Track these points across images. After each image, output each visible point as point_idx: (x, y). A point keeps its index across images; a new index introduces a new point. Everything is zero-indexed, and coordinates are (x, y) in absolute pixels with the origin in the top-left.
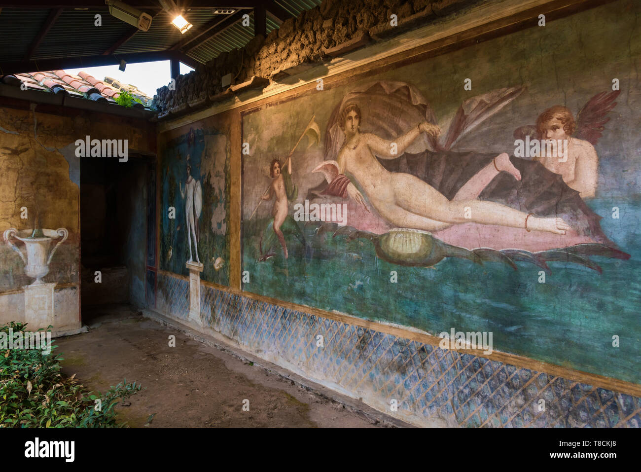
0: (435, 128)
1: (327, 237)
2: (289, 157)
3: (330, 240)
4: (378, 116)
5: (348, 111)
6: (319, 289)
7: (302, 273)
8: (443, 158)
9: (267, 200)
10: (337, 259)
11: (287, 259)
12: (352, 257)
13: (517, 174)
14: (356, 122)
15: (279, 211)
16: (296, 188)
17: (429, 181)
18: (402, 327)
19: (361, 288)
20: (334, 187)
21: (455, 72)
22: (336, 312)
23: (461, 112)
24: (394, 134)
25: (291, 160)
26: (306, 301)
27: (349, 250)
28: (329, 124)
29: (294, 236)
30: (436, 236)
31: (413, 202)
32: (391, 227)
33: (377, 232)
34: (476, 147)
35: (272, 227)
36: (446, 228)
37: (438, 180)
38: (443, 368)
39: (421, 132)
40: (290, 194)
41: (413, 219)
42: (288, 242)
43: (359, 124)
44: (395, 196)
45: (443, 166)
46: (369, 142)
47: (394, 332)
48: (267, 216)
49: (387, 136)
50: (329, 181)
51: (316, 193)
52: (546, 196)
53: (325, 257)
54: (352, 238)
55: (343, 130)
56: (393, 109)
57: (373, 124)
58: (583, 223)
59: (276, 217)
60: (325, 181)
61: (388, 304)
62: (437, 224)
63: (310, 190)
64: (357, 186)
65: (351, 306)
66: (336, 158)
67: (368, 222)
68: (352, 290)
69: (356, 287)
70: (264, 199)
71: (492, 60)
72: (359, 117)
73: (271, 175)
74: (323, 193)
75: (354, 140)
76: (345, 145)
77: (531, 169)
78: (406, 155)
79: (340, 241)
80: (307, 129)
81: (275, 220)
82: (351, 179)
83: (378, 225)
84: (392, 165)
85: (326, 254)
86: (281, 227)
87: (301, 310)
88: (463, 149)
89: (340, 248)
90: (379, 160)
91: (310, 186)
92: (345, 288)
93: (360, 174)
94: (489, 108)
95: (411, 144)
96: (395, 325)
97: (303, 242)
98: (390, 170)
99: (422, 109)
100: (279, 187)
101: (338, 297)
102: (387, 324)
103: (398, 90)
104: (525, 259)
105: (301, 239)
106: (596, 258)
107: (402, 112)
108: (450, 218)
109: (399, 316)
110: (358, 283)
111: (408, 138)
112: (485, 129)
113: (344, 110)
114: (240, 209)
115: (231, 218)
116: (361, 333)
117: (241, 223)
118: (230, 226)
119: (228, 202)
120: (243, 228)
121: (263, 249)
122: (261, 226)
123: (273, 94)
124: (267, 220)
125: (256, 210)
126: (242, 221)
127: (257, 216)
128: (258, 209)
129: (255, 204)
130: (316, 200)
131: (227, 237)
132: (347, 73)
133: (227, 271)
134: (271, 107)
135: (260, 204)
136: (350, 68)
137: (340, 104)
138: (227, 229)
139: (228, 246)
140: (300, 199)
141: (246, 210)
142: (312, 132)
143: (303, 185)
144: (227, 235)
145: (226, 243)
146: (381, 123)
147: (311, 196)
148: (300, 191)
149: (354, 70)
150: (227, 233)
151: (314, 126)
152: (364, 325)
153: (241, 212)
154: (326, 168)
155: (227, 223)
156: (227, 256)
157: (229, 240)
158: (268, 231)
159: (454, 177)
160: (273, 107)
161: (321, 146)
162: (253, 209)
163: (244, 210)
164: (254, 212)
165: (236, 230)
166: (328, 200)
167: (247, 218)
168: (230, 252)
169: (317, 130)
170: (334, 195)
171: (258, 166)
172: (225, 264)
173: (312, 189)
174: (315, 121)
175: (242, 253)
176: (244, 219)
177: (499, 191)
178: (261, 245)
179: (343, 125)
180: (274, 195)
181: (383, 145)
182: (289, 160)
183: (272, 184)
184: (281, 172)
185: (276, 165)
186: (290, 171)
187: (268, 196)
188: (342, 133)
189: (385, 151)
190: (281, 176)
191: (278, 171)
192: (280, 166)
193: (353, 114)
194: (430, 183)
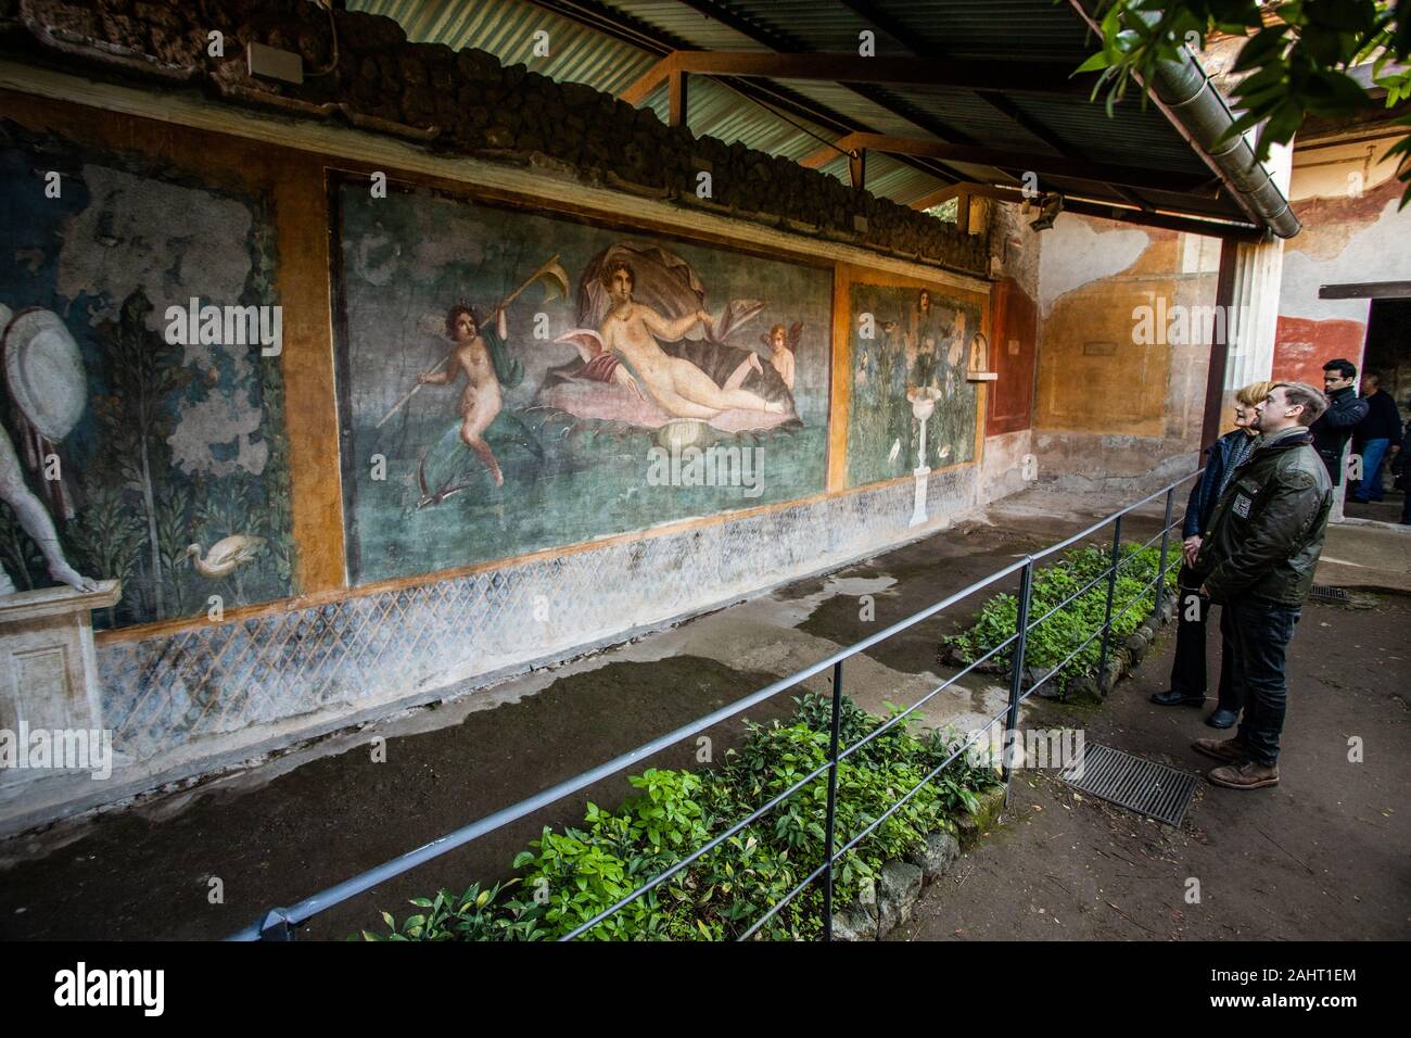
0: (711, 319)
1: (585, 439)
2: (500, 308)
3: (589, 442)
4: (655, 287)
5: (618, 268)
6: (571, 515)
7: (535, 503)
8: (716, 350)
9: (440, 384)
10: (601, 467)
11: (501, 488)
12: (622, 460)
13: (760, 368)
14: (627, 287)
15: (476, 405)
16: (519, 364)
17: (705, 369)
18: (679, 521)
19: (635, 496)
20: (595, 368)
21: (726, 271)
22: (597, 538)
23: (729, 310)
24: (673, 314)
25: (506, 315)
26: (545, 543)
27: (619, 452)
28: (585, 275)
29: (518, 446)
30: (711, 424)
31: (692, 391)
32: (670, 417)
33: (655, 424)
34: (738, 343)
35: (458, 435)
36: (718, 414)
37: (712, 369)
38: (712, 543)
39: (699, 320)
40: (506, 375)
41: (691, 408)
42: (503, 457)
43: (632, 290)
44: (674, 383)
45: (716, 356)
46: (645, 316)
47: (672, 530)
48: (441, 416)
49: (666, 315)
50: (587, 359)
51: (563, 374)
52: (773, 388)
53: (581, 468)
54: (622, 436)
55: (609, 292)
56: (672, 285)
57: (650, 296)
58: (789, 406)
59: (470, 417)
60: (580, 358)
61: (666, 502)
62: (711, 411)
63: (550, 370)
64: (629, 368)
65: (619, 522)
66: (596, 328)
67: (644, 413)
68: (623, 501)
69: (628, 496)
70: (428, 382)
71: (750, 273)
72: (632, 280)
73: (448, 334)
74: (576, 376)
75: (625, 309)
76: (611, 312)
77: (767, 366)
78: (686, 340)
79: (605, 442)
80: (543, 271)
81: (465, 421)
82: (621, 358)
83: (656, 417)
84: (671, 349)
85: (584, 463)
86: (485, 435)
87: (536, 559)
88: (731, 344)
89: (605, 451)
90: (657, 340)
91: (551, 364)
92: (613, 502)
93: (633, 353)
94: (747, 313)
95: (690, 329)
96: (672, 522)
97: (539, 453)
98: (669, 354)
99: (700, 296)
100: (475, 361)
101: (603, 516)
102: (665, 524)
103: (677, 267)
104: (764, 434)
105: (534, 448)
106: (793, 428)
107: (682, 292)
108: (721, 406)
109: (676, 512)
110: (631, 490)
111: (688, 322)
112: (744, 330)
113: (610, 263)
114: (336, 404)
115: (290, 428)
116: (634, 548)
117: (342, 436)
118: (289, 447)
119: (269, 387)
120: (352, 447)
121: (431, 480)
122: (420, 435)
123: (455, 177)
124: (441, 424)
125: (401, 404)
126: (346, 433)
127: (406, 416)
128: (408, 401)
129: (398, 391)
130: (564, 386)
131: (272, 476)
132: (616, 216)
133: (280, 561)
134: (447, 201)
135: (415, 391)
136: (622, 212)
137: (604, 253)
138: (271, 456)
139: (279, 499)
140: (529, 384)
141: (363, 405)
142: (552, 277)
143: (536, 361)
144: (274, 471)
145: (268, 493)
146: (659, 297)
147: (553, 379)
148: (529, 371)
149: (627, 217)
150: (273, 466)
151: (557, 271)
152: (638, 538)
153: (340, 412)
154: (580, 339)
155: (270, 441)
156: (275, 526)
157: (287, 483)
158: (445, 444)
159: (724, 368)
160: (453, 203)
161: (571, 304)
162: (389, 402)
163: (355, 406)
164: (396, 409)
165: (319, 454)
166: (587, 386)
167: (368, 422)
168: (290, 513)
169: (564, 279)
170: (595, 379)
171: (405, 311)
172: (267, 546)
173: (555, 369)
174: (559, 263)
175: (350, 502)
176: (354, 425)
177: (751, 382)
178: (422, 475)
179: (609, 284)
180: (462, 374)
181: (661, 325)
182: (499, 314)
183: (454, 353)
184: (479, 332)
185: (465, 317)
186: (503, 333)
187: (442, 376)
188: (607, 295)
189: (664, 331)
190: (479, 340)
191: (469, 330)
192: (476, 322)
193: (623, 274)
194: (706, 371)
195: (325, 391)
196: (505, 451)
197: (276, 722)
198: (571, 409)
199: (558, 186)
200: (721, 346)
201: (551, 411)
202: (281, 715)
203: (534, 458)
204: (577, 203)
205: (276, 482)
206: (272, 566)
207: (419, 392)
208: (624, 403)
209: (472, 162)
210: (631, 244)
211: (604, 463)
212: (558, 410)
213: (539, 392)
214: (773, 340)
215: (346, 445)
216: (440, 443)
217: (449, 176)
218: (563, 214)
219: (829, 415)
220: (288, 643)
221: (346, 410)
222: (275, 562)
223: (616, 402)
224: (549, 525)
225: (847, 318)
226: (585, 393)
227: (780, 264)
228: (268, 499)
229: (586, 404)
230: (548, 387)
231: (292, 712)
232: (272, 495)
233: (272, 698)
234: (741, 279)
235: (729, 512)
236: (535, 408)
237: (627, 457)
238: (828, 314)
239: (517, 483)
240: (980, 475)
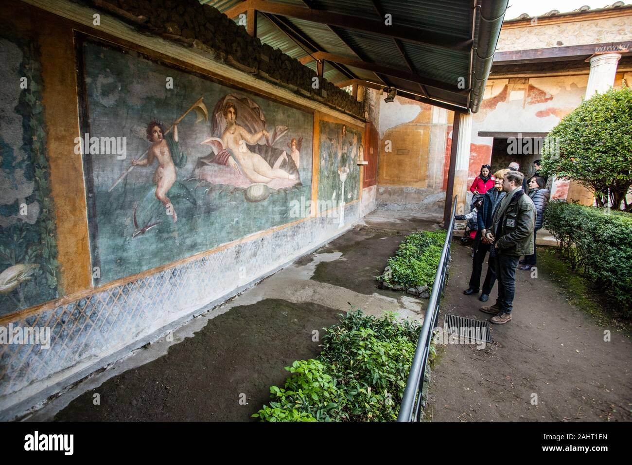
0: (268, 135)
1: (215, 195)
2: (175, 124)
3: (217, 196)
4: (246, 118)
5: (230, 107)
6: (209, 234)
7: (192, 230)
8: (270, 149)
9: (144, 166)
10: (222, 209)
11: (176, 223)
13: (287, 159)
14: (234, 116)
15: (163, 178)
16: (184, 155)
18: (255, 233)
19: (237, 222)
20: (219, 158)
21: (274, 112)
22: (221, 245)
23: (275, 130)
24: (253, 131)
25: (178, 128)
26: (198, 250)
27: (230, 201)
28: (215, 109)
29: (184, 199)
31: (260, 170)
32: (252, 183)
33: (245, 186)
34: (278, 147)
35: (154, 195)
36: (271, 181)
37: (268, 159)
38: (268, 243)
39: (264, 135)
40: (178, 161)
41: (260, 178)
43: (236, 117)
44: (253, 166)
45: (270, 153)
46: (241, 132)
48: (145, 184)
49: (250, 132)
50: (216, 153)
51: (205, 161)
52: (292, 168)
53: (214, 210)
54: (232, 193)
56: (252, 117)
57: (243, 122)
58: (297, 177)
59: (160, 184)
60: (213, 153)
61: (250, 224)
62: (267, 180)
63: (199, 159)
64: (235, 158)
65: (231, 236)
66: (220, 137)
67: (241, 181)
68: (232, 225)
69: (235, 222)
70: (137, 165)
71: (284, 113)
72: (236, 113)
73: (148, 137)
74: (212, 162)
75: (233, 128)
76: (227, 129)
77: (290, 158)
78: (258, 145)
79: (224, 196)
80: (195, 105)
81: (158, 187)
82: (231, 153)
83: (246, 183)
85: (215, 207)
86: (168, 194)
87: (193, 259)
88: (276, 147)
89: (224, 200)
90: (246, 144)
91: (200, 155)
92: (228, 226)
93: (236, 150)
94: (282, 132)
95: (260, 139)
96: (252, 234)
97: (194, 203)
98: (251, 151)
99: (263, 123)
100: (162, 153)
101: (224, 234)
103: (255, 108)
104: (288, 190)
105: (192, 200)
106: (299, 187)
107: (257, 121)
108: (272, 177)
109: (254, 229)
110: (236, 220)
111: (259, 135)
112: (281, 140)
113: (226, 104)
114: (84, 178)
115: (54, 194)
116: (237, 248)
117: (88, 197)
118: (54, 205)
119: (39, 167)
120: (94, 204)
121: (140, 221)
122: (134, 195)
123: (151, 48)
124: (145, 189)
125: (122, 178)
126: (90, 195)
127: (125, 185)
128: (127, 175)
129: (121, 170)
130: (205, 167)
131: (43, 224)
132: (229, 79)
133: (50, 277)
134: (147, 61)
135: (130, 170)
136: (232, 78)
137: (224, 98)
138: (41, 212)
139: (47, 239)
140: (189, 166)
141: (100, 178)
142: (200, 109)
143: (193, 154)
144: (44, 221)
145: (40, 235)
146: (247, 122)
147: (200, 163)
148: (189, 159)
149: (234, 81)
150: (43, 217)
151: (202, 106)
152: (238, 243)
153: (87, 183)
154: (213, 142)
155: (41, 202)
156: (46, 255)
157: (53, 228)
158: (147, 200)
159: (273, 158)
160: (150, 63)
161: (209, 124)
162: (116, 177)
163: (95, 179)
164: (120, 180)
165: (74, 209)
166: (216, 167)
167: (104, 188)
168: (56, 246)
169: (205, 110)
170: (219, 164)
171: (124, 123)
172: (41, 268)
173: (202, 158)
174: (203, 102)
175: (94, 237)
176: (95, 190)
177: (283, 165)
178: (135, 218)
179: (226, 115)
180: (155, 161)
181: (248, 136)
182: (174, 127)
183: (151, 149)
184: (164, 137)
185: (157, 128)
186: (176, 138)
187: (145, 161)
188: (225, 120)
189: (249, 140)
190: (164, 141)
191: (159, 136)
192: (162, 131)
193: (232, 110)
194: (266, 160)
195: (76, 169)
196: (178, 203)
197: (49, 377)
198: (209, 179)
199: (204, 60)
200: (272, 148)
201: (200, 180)
202: (52, 372)
203: (192, 206)
204: (212, 70)
205: (46, 228)
206: (44, 281)
207: (133, 170)
208: (232, 176)
209: (161, 40)
210: (235, 95)
211: (224, 207)
212: (203, 179)
213: (194, 170)
214: (292, 146)
215: (91, 202)
216: (145, 199)
217: (148, 47)
218: (206, 76)
219: (312, 180)
220: (56, 327)
221: (90, 182)
222: (47, 279)
223: (229, 175)
224: (199, 240)
225: (318, 136)
226: (215, 171)
227: (294, 109)
228: (40, 239)
229: (216, 177)
230: (198, 168)
231: (60, 369)
232: (43, 236)
233: (46, 363)
234: (280, 116)
235: (275, 227)
236: (192, 179)
237: (234, 203)
238: (312, 134)
239: (184, 220)
240: (361, 205)
